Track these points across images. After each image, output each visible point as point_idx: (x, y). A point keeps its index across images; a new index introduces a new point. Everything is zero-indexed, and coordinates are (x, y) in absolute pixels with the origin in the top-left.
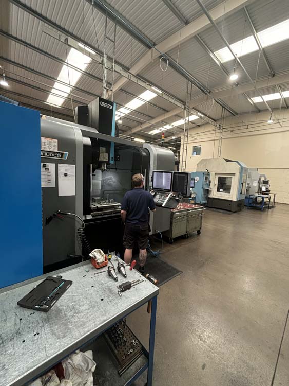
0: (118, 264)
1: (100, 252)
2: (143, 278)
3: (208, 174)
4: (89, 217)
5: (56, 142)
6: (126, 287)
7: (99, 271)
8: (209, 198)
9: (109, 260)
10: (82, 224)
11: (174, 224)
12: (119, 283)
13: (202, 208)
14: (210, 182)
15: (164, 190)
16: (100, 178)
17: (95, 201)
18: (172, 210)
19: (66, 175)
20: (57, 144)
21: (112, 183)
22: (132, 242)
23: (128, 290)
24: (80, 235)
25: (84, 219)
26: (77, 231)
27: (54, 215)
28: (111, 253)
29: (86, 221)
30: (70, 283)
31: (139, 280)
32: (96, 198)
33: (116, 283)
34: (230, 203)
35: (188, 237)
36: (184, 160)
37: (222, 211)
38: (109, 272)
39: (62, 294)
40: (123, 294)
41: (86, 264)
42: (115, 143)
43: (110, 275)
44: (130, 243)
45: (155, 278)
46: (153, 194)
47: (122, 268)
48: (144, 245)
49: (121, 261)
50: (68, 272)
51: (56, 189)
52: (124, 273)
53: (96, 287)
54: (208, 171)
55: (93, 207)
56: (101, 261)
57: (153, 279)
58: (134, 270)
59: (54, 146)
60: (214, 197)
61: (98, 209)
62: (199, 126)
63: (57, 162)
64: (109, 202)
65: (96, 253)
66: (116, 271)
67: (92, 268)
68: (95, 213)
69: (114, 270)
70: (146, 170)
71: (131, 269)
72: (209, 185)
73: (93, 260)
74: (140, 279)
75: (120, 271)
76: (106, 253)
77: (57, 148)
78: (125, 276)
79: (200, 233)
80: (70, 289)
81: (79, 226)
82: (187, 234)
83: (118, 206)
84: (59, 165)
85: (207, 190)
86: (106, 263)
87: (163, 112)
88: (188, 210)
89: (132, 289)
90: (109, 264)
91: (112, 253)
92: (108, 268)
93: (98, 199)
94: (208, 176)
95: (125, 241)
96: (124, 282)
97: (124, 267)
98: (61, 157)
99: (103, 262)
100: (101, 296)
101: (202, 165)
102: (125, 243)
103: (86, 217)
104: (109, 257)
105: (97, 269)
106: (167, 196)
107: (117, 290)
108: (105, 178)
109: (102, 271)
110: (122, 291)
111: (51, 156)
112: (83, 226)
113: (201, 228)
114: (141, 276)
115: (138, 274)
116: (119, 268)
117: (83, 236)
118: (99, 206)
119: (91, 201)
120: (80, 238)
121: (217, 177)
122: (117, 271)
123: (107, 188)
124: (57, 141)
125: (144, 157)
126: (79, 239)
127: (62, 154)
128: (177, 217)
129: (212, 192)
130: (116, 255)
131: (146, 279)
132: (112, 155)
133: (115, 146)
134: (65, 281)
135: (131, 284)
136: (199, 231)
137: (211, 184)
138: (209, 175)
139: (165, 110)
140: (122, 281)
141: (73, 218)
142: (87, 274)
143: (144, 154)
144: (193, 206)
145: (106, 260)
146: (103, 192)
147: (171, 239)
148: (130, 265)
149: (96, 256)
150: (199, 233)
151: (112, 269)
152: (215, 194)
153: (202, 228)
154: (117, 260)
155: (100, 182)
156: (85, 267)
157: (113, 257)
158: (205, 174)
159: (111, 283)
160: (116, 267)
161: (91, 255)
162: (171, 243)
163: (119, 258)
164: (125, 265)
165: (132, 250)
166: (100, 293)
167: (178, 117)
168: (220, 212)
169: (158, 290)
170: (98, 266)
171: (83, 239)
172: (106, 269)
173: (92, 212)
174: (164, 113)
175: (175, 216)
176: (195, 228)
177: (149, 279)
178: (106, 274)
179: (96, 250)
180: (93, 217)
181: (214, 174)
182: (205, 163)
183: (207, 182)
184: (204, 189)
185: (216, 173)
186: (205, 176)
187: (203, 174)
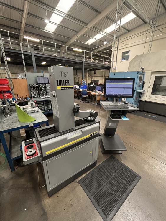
8: (140, 101)
14: (143, 83)
60: (146, 100)
72: (143, 87)
85: (140, 92)
94: (142, 76)
101: (135, 63)
121: (154, 77)
137: (145, 85)
138: (144, 75)
152: (148, 97)
158: (140, 74)
181: (150, 73)
182: (139, 61)
183: (141, 83)
184: (137, 91)
185: (152, 72)
186: (140, 76)
187: (138, 74)
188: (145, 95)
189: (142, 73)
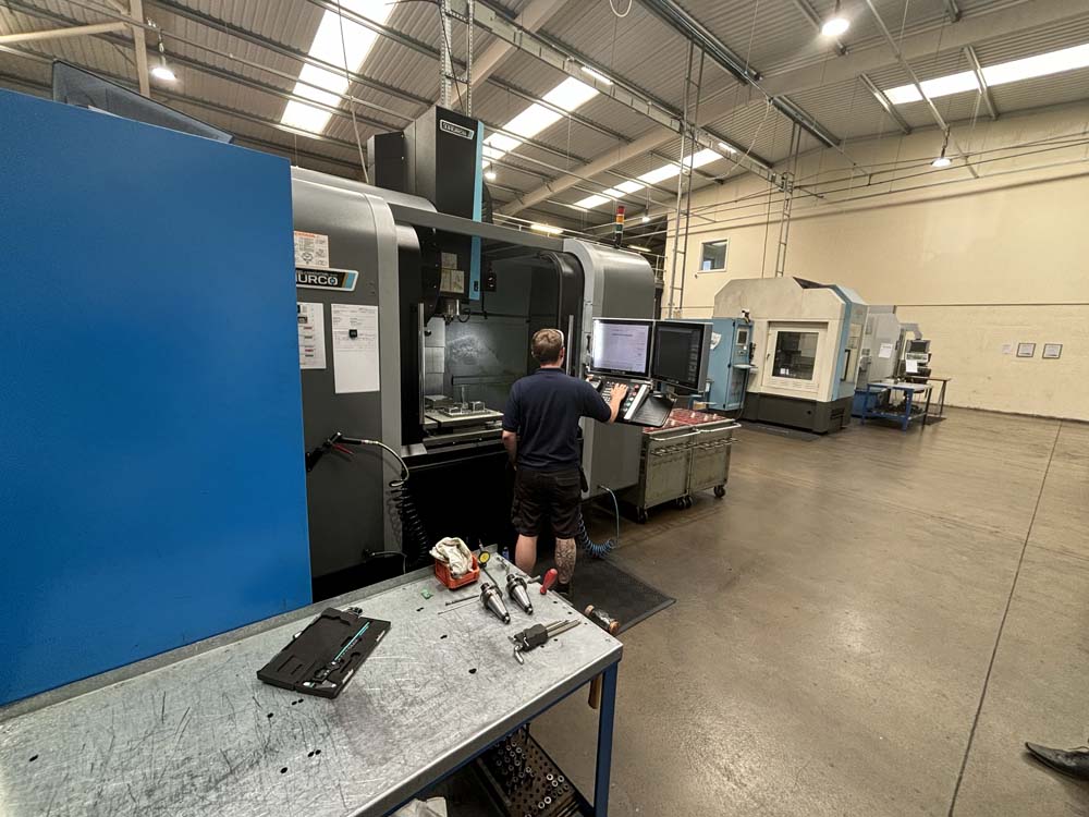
0: (509, 579)
1: (458, 546)
2: (577, 616)
3: (747, 324)
4: (419, 450)
5: (323, 242)
6: (534, 640)
7: (457, 596)
8: (748, 393)
9: (483, 566)
10: (400, 470)
11: (650, 470)
12: (514, 630)
13: (731, 424)
14: (752, 348)
15: (627, 372)
16: (442, 342)
17: (431, 406)
18: (645, 430)
19: (353, 334)
20: (325, 248)
21: (475, 354)
22: (534, 518)
23: (539, 648)
24: (395, 500)
25: (405, 455)
26: (387, 489)
27: (326, 445)
28: (486, 549)
29: (410, 461)
30: (386, 626)
31: (566, 623)
32: (435, 398)
33: (506, 628)
34: (810, 408)
35: (689, 506)
36: (678, 284)
37: (786, 431)
38: (486, 598)
39: (368, 656)
40: (528, 657)
41: (423, 577)
42: (482, 239)
43: (488, 606)
44: (531, 521)
45: (610, 617)
46: (595, 385)
47: (519, 590)
48: (566, 529)
49: (515, 570)
50: (376, 599)
51: (327, 375)
52: (526, 603)
53: (454, 639)
54: (747, 315)
55: (427, 422)
56: (463, 570)
57: (607, 620)
58: (552, 596)
59: (320, 254)
60: (763, 390)
61: (441, 429)
62: (721, 182)
63: (328, 299)
64: (470, 408)
65: (447, 550)
66: (504, 597)
67: (440, 589)
68: (433, 438)
69: (499, 593)
70: (571, 318)
71: (543, 593)
72: (751, 357)
73: (439, 568)
74: (571, 619)
75: (514, 598)
76: (473, 547)
77: (327, 259)
78: (528, 610)
79: (723, 493)
80: (387, 642)
81: (393, 474)
82: (687, 498)
83: (495, 419)
84: (334, 307)
85: (745, 370)
86: (476, 576)
87: (615, 141)
88: (691, 430)
89: (550, 645)
90: (483, 579)
91: (490, 548)
92: (483, 588)
93: (438, 401)
94: (748, 331)
95: (516, 514)
96: (529, 626)
97: (525, 588)
98: (340, 285)
99: (468, 572)
100: (468, 661)
101: (730, 299)
102: (515, 520)
103: (409, 451)
104: (483, 560)
105: (454, 590)
106: (637, 390)
107: (510, 648)
108: (453, 342)
109: (467, 596)
110: (525, 650)
111: (313, 283)
112: (403, 474)
113: (725, 480)
114: (572, 610)
115: (564, 604)
116: (511, 589)
117: (405, 501)
118: (443, 419)
119: (422, 406)
120: (397, 506)
121: (774, 333)
122: (506, 596)
123: (461, 369)
124: (326, 238)
125: (568, 277)
126: (394, 510)
127: (341, 276)
128: (657, 449)
129: (760, 376)
130: (500, 552)
131: (586, 620)
132: (475, 276)
133: (482, 250)
134: (371, 621)
135: (546, 632)
136: (721, 487)
137: (756, 353)
138: (751, 327)
139: (620, 136)
140: (520, 623)
141: (377, 453)
142: (426, 604)
143: (566, 269)
144: (706, 417)
145: (474, 568)
146: (451, 380)
147: (642, 510)
148: (540, 582)
149: (450, 556)
150: (720, 493)
151: (493, 591)
152: (766, 382)
153: (729, 480)
154: (503, 567)
155: (442, 351)
156: (419, 584)
157: (493, 559)
158: (740, 326)
159: (492, 627)
160: (503, 584)
161: (433, 552)
162: (643, 522)
163: (507, 563)
164: (526, 580)
165: (535, 538)
166: (466, 654)
167: (661, 156)
168: (780, 435)
169: (621, 649)
170: (454, 584)
171: (405, 509)
172: (476, 590)
173: (427, 436)
174: (618, 147)
175: (652, 445)
176: (710, 480)
177: (593, 618)
178: (477, 603)
179: (447, 540)
180: (427, 448)
181: (766, 324)
182: (739, 293)
183: (745, 348)
184: (734, 368)
185: (770, 322)
186: (739, 330)
187: (734, 324)
188: (758, 380)
189: (744, 324)
